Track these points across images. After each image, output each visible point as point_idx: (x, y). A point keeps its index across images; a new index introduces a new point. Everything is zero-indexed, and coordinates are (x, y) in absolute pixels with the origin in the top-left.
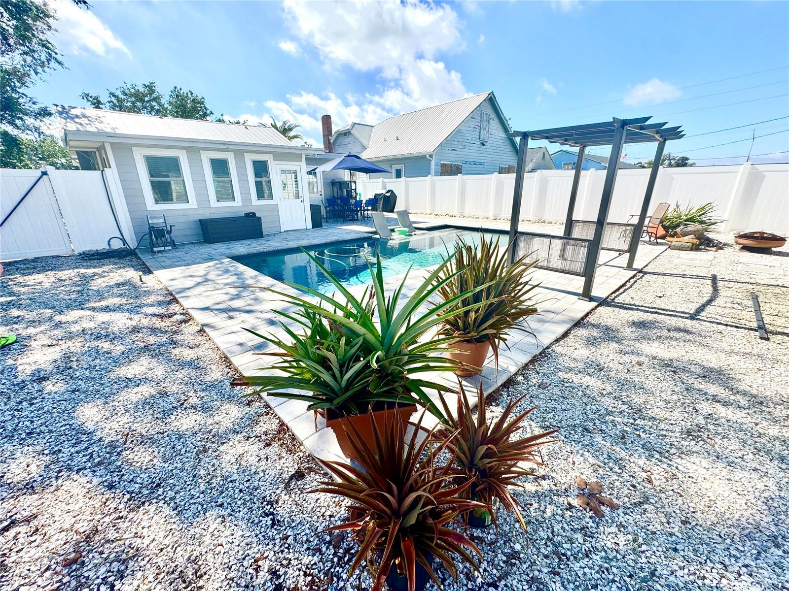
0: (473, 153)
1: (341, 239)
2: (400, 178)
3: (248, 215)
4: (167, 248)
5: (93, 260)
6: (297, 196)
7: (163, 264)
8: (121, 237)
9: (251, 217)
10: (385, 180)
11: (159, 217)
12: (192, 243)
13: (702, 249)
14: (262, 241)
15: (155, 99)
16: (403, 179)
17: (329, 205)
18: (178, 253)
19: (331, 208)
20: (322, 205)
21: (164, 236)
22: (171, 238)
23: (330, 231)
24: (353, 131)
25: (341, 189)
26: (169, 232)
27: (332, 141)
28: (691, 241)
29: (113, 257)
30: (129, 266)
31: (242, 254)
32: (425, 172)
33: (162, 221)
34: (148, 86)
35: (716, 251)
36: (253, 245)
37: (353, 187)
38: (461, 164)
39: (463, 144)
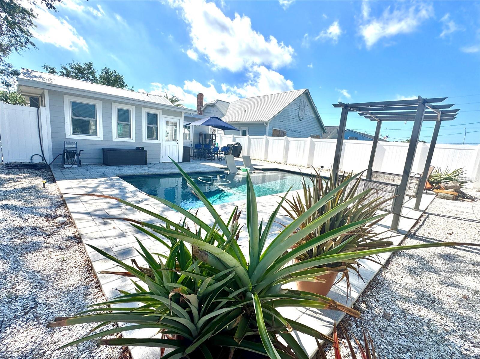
0: (293, 124)
1: (202, 171)
2: (245, 135)
3: (138, 148)
4: (74, 166)
5: (15, 169)
6: (175, 140)
7: (66, 176)
8: (42, 155)
9: (140, 149)
10: (235, 136)
11: (73, 143)
12: (94, 164)
13: (461, 200)
14: (145, 167)
15: (91, 73)
16: (247, 136)
17: (196, 148)
18: (80, 170)
19: (197, 150)
20: (191, 147)
21: (74, 157)
22: (78, 159)
23: (195, 165)
24: (217, 105)
25: (205, 138)
26: (78, 155)
27: (202, 110)
28: (452, 193)
29: (31, 168)
30: (40, 176)
31: (128, 174)
32: (261, 133)
33: (74, 146)
34: (88, 64)
35: (471, 202)
36: (138, 169)
37: (214, 138)
38: (286, 131)
39: (288, 118)
